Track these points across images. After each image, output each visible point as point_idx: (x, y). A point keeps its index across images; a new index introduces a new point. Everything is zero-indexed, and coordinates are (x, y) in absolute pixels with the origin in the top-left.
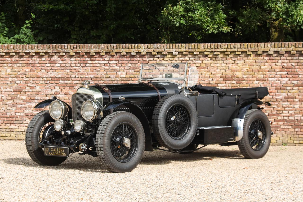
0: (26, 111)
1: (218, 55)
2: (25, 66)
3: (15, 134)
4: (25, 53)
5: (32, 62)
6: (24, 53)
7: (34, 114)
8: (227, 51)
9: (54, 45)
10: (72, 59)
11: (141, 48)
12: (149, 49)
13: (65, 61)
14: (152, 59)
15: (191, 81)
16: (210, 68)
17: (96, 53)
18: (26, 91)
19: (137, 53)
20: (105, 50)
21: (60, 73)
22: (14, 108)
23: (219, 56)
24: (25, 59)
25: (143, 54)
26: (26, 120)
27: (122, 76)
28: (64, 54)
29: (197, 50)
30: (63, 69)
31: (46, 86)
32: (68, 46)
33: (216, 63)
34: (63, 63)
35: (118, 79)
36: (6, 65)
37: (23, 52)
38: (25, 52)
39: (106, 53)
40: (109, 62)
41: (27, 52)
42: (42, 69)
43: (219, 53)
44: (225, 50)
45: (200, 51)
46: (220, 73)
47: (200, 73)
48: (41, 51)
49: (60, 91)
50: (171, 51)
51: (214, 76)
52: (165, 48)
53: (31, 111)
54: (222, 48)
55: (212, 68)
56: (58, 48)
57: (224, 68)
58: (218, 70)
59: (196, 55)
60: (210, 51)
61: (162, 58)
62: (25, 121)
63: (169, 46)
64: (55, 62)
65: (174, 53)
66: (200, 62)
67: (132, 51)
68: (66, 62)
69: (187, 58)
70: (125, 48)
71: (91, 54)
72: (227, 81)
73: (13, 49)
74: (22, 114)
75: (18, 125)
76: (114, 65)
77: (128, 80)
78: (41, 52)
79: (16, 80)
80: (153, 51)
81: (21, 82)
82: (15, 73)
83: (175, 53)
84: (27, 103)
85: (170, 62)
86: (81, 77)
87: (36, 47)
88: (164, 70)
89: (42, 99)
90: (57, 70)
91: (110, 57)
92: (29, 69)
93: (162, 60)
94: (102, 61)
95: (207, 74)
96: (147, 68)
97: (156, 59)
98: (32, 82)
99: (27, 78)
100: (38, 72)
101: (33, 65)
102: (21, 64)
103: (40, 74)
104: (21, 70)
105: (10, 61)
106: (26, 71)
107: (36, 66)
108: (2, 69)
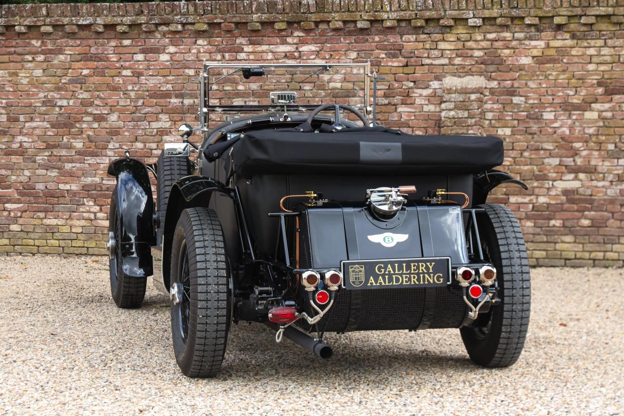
0: (86, 180)
1: (591, 25)
2: (81, 60)
3: (59, 240)
4: (78, 26)
5: (97, 49)
6: (75, 27)
7: (104, 187)
8: (616, 13)
9: (153, 5)
10: (200, 42)
11: (382, 8)
12: (405, 10)
13: (181, 47)
14: (412, 38)
15: (517, 98)
16: (571, 62)
17: (263, 23)
18: (84, 126)
19: (372, 22)
20: (287, 17)
21: (171, 78)
22: (54, 173)
23: (594, 27)
24: (78, 42)
25: (388, 24)
26: (86, 203)
27: (332, 85)
28: (180, 27)
29: (532, 12)
30: (177, 67)
31: (134, 115)
32: (190, 6)
33: (586, 47)
34: (176, 53)
35: (323, 93)
36: (29, 58)
37: (73, 24)
38: (79, 23)
39: (290, 23)
40: (297, 48)
41: (84, 23)
42: (123, 68)
43: (592, 20)
44: (610, 10)
45: (541, 15)
46: (597, 75)
47: (542, 75)
48: (118, 20)
49: (171, 125)
50: (464, 17)
51: (581, 81)
52: (447, 7)
53: (97, 179)
54: (601, 4)
55: (576, 60)
56: (163, 13)
57: (608, 59)
58: (591, 67)
59: (530, 26)
60: (569, 14)
61: (439, 36)
62: (84, 204)
63: (458, 4)
64: (157, 51)
65: (471, 22)
66: (541, 44)
67: (359, 18)
68: (184, 49)
69: (508, 35)
70: (341, 9)
71: (249, 28)
72: (616, 94)
73: (48, 15)
74: (74, 187)
75: (65, 217)
76: (313, 57)
77: (349, 97)
78: (119, 24)
79: (58, 96)
80: (414, 16)
81: (71, 102)
82: (53, 79)
83: (475, 22)
84: (86, 158)
85: (460, 45)
86: (227, 88)
87: (106, 9)
88: (445, 67)
89: (124, 147)
90: (164, 71)
91: (301, 34)
92: (88, 68)
93: (440, 41)
94: (281, 44)
95: (562, 77)
96: (399, 62)
97: (423, 36)
98: (97, 102)
99: (86, 91)
100: (112, 77)
101: (99, 57)
102: (69, 56)
103: (119, 81)
104: (70, 71)
105: (40, 47)
106: (83, 74)
107: (107, 59)
108: (21, 69)
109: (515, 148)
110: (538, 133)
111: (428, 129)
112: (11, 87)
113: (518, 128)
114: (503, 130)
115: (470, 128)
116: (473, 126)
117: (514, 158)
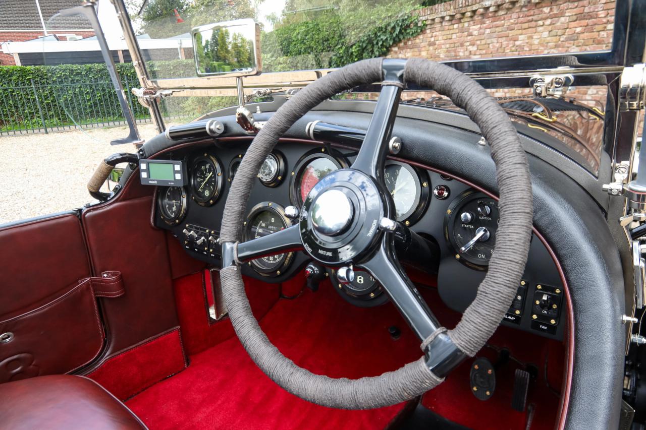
2: (576, 20)
5: (590, 8)
36: (541, 23)
82: (555, 39)
92: (581, 26)
99: (577, 46)
100: (599, 31)
101: (590, 16)
102: (568, 18)
103: (603, 35)
104: (568, 30)
105: (549, 12)
106: (576, 32)
107: (597, 17)
108: (535, 33)
112: (528, 47)
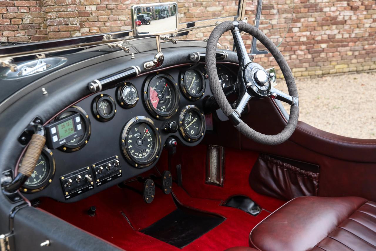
109: (99, 20)
110: (115, 9)
111: (30, 7)
113: (101, 5)
114: (90, 7)
115: (68, 6)
116: (70, 5)
117: (99, 27)
